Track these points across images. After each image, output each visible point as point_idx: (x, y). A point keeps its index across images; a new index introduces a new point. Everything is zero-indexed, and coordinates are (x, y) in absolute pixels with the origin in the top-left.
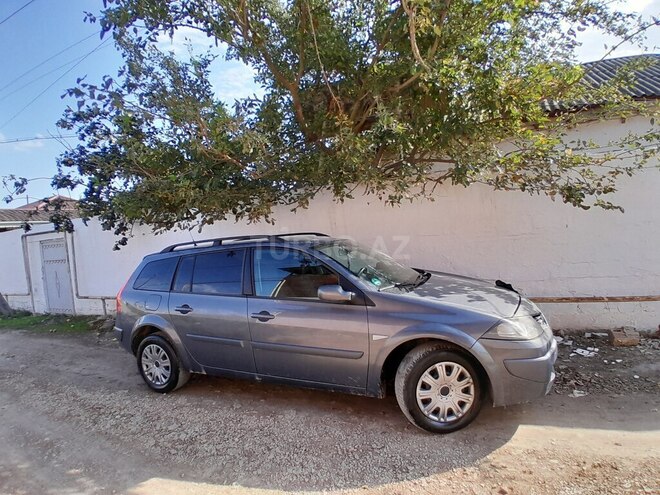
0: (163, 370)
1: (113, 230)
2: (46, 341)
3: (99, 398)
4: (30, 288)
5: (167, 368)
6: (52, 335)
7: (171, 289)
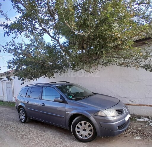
0: (23, 117)
1: (21, 80)
2: (4, 108)
3: (10, 123)
4: (3, 94)
5: (24, 116)
6: (6, 107)
7: (26, 96)
